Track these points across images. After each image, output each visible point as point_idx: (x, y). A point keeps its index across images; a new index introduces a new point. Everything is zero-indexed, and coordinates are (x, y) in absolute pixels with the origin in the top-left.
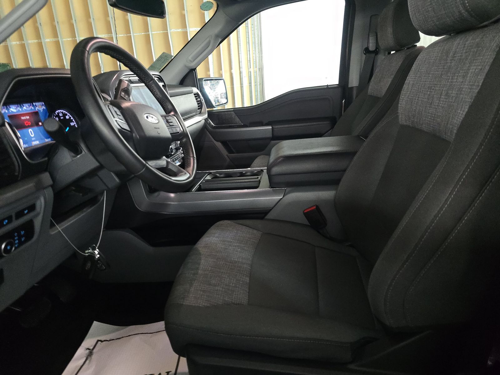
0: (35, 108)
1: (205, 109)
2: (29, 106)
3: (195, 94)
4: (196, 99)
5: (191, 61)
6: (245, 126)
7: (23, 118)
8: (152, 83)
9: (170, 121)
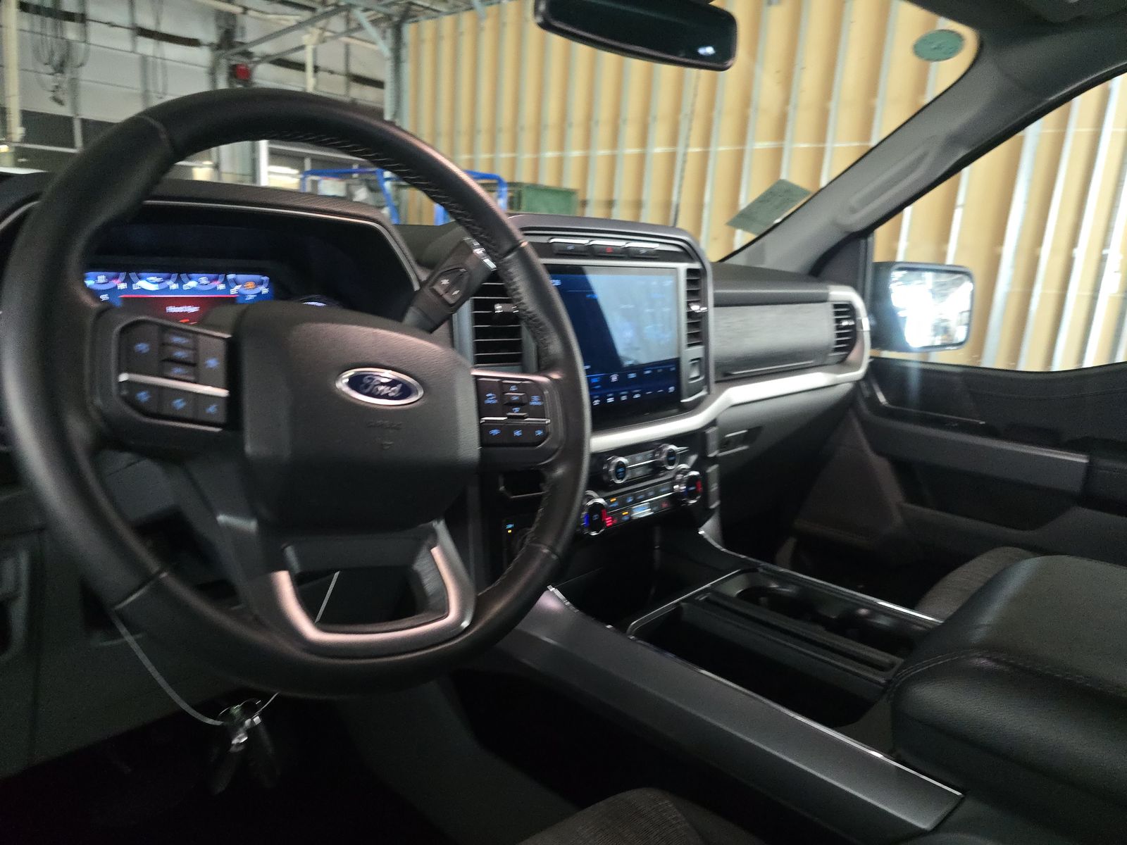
0: (229, 288)
1: (864, 353)
2: (211, 280)
3: (836, 306)
4: (838, 321)
5: (853, 211)
6: (990, 432)
7: (172, 309)
8: (509, 261)
9: (515, 398)
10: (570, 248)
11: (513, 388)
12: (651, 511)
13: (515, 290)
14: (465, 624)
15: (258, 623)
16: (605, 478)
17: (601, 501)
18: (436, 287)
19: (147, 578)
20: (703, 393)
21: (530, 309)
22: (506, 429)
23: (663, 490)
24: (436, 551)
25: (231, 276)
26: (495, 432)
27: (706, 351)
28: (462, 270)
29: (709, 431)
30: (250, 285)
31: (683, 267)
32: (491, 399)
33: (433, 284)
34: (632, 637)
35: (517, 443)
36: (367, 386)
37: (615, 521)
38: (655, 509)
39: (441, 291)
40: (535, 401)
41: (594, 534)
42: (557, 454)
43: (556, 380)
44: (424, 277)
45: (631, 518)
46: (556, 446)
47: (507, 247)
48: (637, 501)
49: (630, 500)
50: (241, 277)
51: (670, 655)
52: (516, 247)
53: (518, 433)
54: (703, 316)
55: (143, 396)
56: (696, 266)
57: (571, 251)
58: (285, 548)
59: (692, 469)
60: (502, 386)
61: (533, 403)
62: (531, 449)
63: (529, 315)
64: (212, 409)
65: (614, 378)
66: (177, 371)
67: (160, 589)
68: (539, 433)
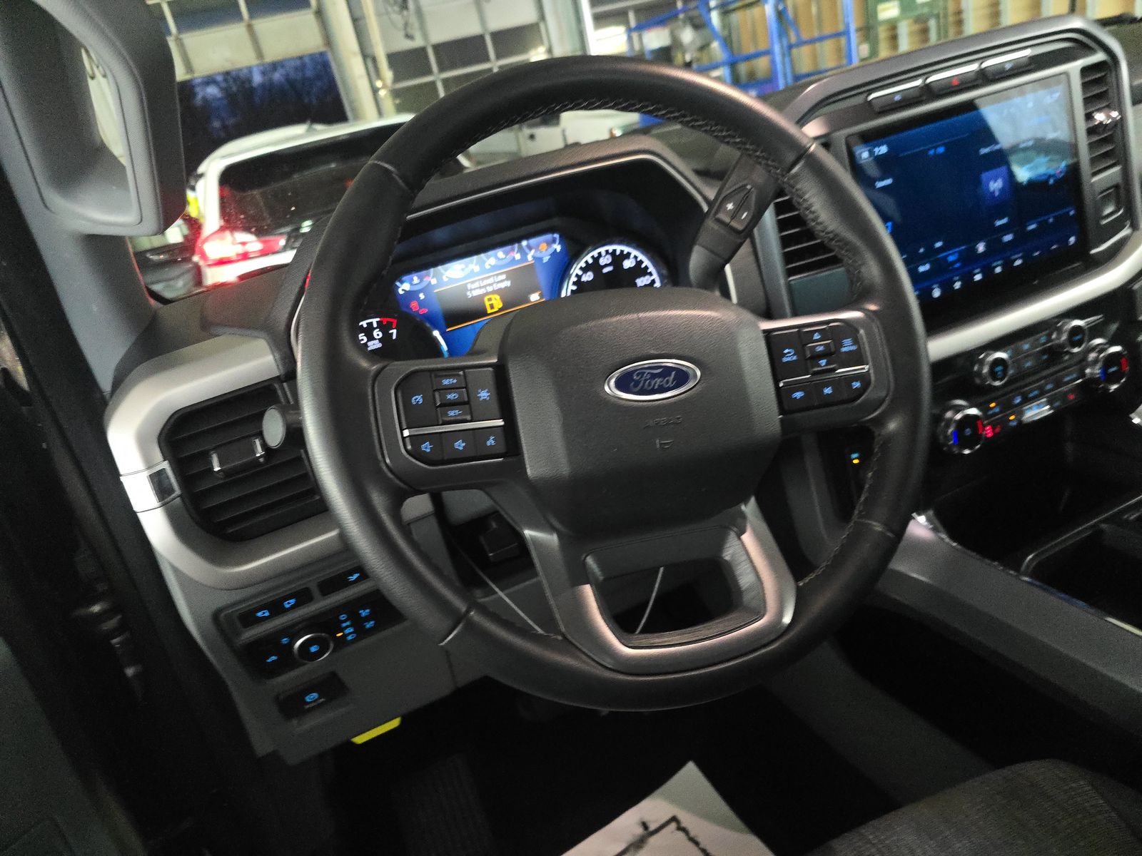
0: (524, 255)
2: (508, 253)
8: (796, 175)
9: (821, 348)
10: (897, 98)
11: (817, 336)
12: (1050, 409)
13: (807, 209)
14: (787, 619)
15: (567, 645)
16: (978, 381)
17: (973, 411)
18: (722, 216)
19: (458, 618)
20: (1125, 232)
21: (831, 228)
22: (813, 389)
23: (1067, 379)
24: (747, 538)
25: (524, 243)
26: (798, 395)
27: (1126, 173)
28: (749, 187)
29: (1136, 287)
30: (544, 245)
31: (1075, 67)
32: (789, 356)
33: (716, 213)
34: (1026, 579)
35: (828, 402)
36: (637, 383)
37: (998, 430)
38: (1057, 404)
39: (727, 220)
40: (848, 346)
41: (967, 452)
42: (887, 402)
43: (874, 312)
44: (711, 194)
45: (1020, 422)
46: (883, 394)
47: (791, 157)
48: (1027, 400)
49: (1018, 400)
50: (533, 241)
51: (1081, 603)
52: (802, 153)
53: (828, 391)
54: (1120, 125)
55: (426, 447)
56: (1099, 57)
57: (899, 102)
58: (585, 559)
59: (1112, 343)
60: (800, 338)
61: (844, 350)
62: (849, 406)
63: (831, 236)
64: (491, 442)
65: (981, 248)
66: (452, 413)
67: (471, 627)
68: (857, 385)
